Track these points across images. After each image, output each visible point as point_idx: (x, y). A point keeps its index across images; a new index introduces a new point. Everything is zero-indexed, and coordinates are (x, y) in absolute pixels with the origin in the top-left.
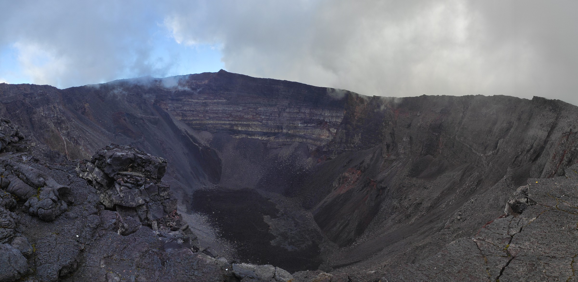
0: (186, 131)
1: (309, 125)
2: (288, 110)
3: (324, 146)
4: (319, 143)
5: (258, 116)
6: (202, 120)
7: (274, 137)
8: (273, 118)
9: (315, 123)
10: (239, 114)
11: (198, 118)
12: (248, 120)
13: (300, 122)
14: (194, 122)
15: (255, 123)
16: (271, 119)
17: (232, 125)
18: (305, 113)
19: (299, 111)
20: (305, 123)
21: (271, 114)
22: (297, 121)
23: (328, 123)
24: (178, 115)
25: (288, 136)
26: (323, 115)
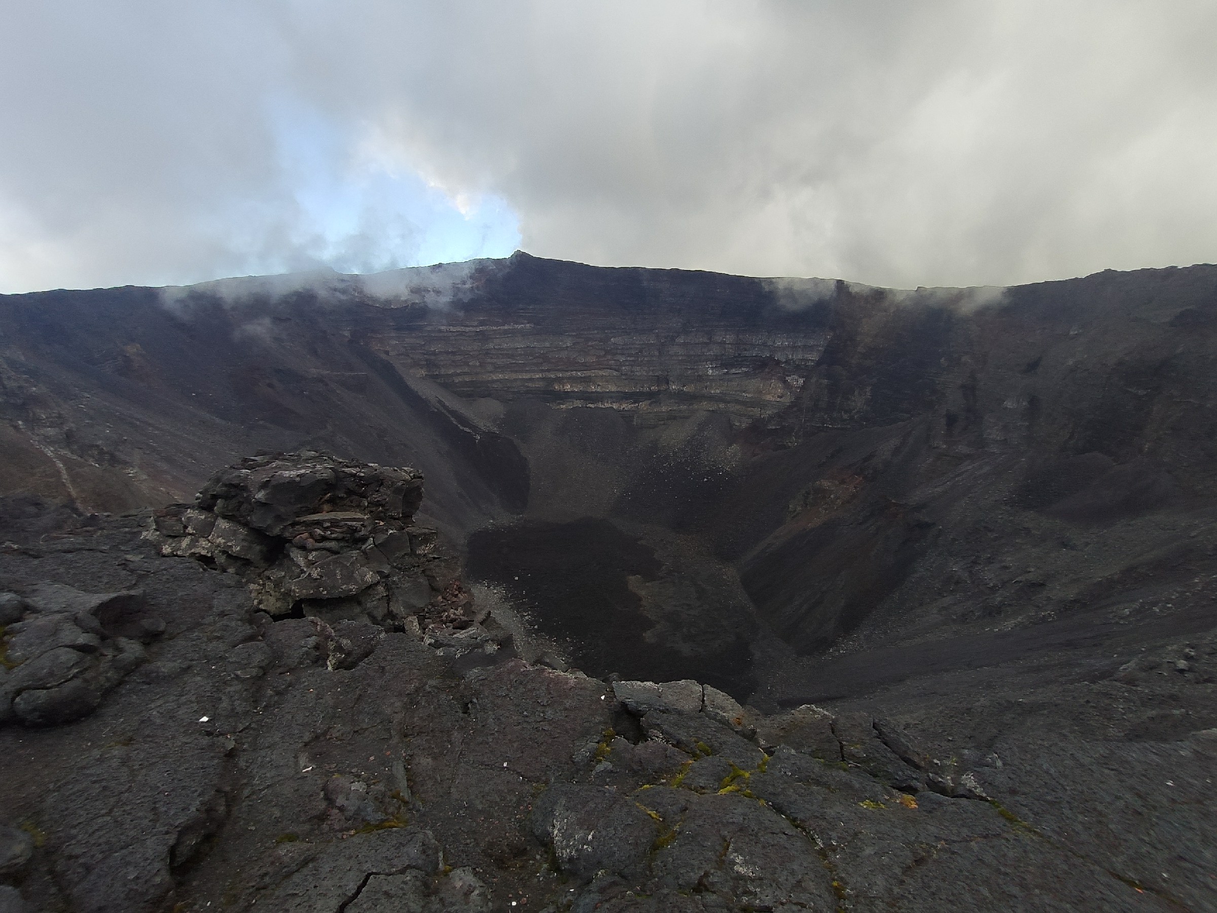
0: (440, 402)
1: (733, 371)
2: (681, 340)
3: (771, 418)
4: (756, 411)
5: (609, 357)
6: (477, 374)
7: (650, 401)
8: (646, 359)
9: (748, 366)
10: (564, 354)
11: (466, 370)
12: (586, 367)
13: (711, 364)
14: (457, 380)
15: (601, 373)
16: (642, 361)
17: (551, 381)
18: (725, 343)
19: (710, 339)
20: (724, 365)
21: (641, 351)
22: (704, 363)
23: (783, 363)
24: (416, 364)
25: (681, 397)
26: (769, 346)
